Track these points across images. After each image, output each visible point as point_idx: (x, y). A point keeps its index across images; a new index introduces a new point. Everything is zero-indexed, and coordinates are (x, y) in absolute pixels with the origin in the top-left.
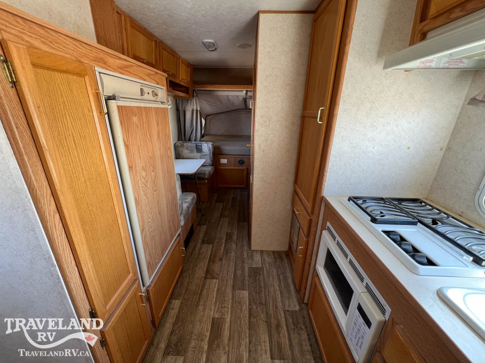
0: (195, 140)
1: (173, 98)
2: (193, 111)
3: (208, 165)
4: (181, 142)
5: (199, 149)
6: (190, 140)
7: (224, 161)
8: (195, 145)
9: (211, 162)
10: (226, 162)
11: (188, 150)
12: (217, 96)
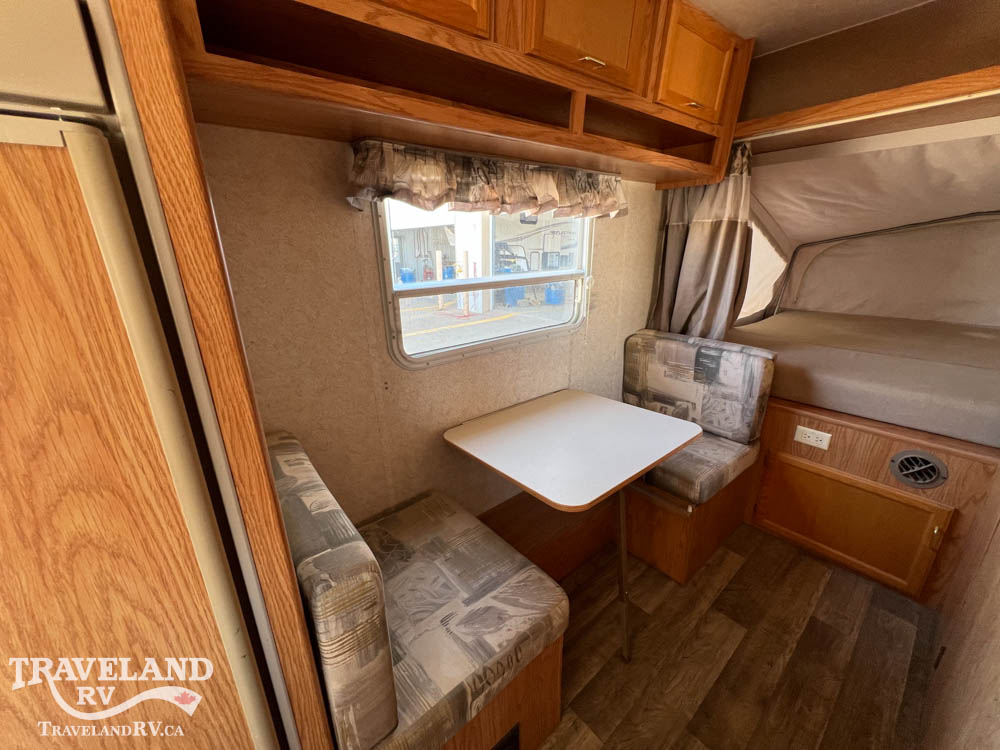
0: (704, 335)
1: (654, 185)
2: (716, 226)
3: (730, 434)
4: (652, 333)
5: (705, 371)
6: (685, 330)
7: (813, 436)
8: (693, 351)
9: (746, 431)
10: (825, 445)
11: (665, 363)
12: (857, 157)
